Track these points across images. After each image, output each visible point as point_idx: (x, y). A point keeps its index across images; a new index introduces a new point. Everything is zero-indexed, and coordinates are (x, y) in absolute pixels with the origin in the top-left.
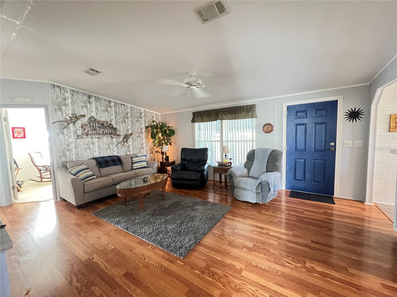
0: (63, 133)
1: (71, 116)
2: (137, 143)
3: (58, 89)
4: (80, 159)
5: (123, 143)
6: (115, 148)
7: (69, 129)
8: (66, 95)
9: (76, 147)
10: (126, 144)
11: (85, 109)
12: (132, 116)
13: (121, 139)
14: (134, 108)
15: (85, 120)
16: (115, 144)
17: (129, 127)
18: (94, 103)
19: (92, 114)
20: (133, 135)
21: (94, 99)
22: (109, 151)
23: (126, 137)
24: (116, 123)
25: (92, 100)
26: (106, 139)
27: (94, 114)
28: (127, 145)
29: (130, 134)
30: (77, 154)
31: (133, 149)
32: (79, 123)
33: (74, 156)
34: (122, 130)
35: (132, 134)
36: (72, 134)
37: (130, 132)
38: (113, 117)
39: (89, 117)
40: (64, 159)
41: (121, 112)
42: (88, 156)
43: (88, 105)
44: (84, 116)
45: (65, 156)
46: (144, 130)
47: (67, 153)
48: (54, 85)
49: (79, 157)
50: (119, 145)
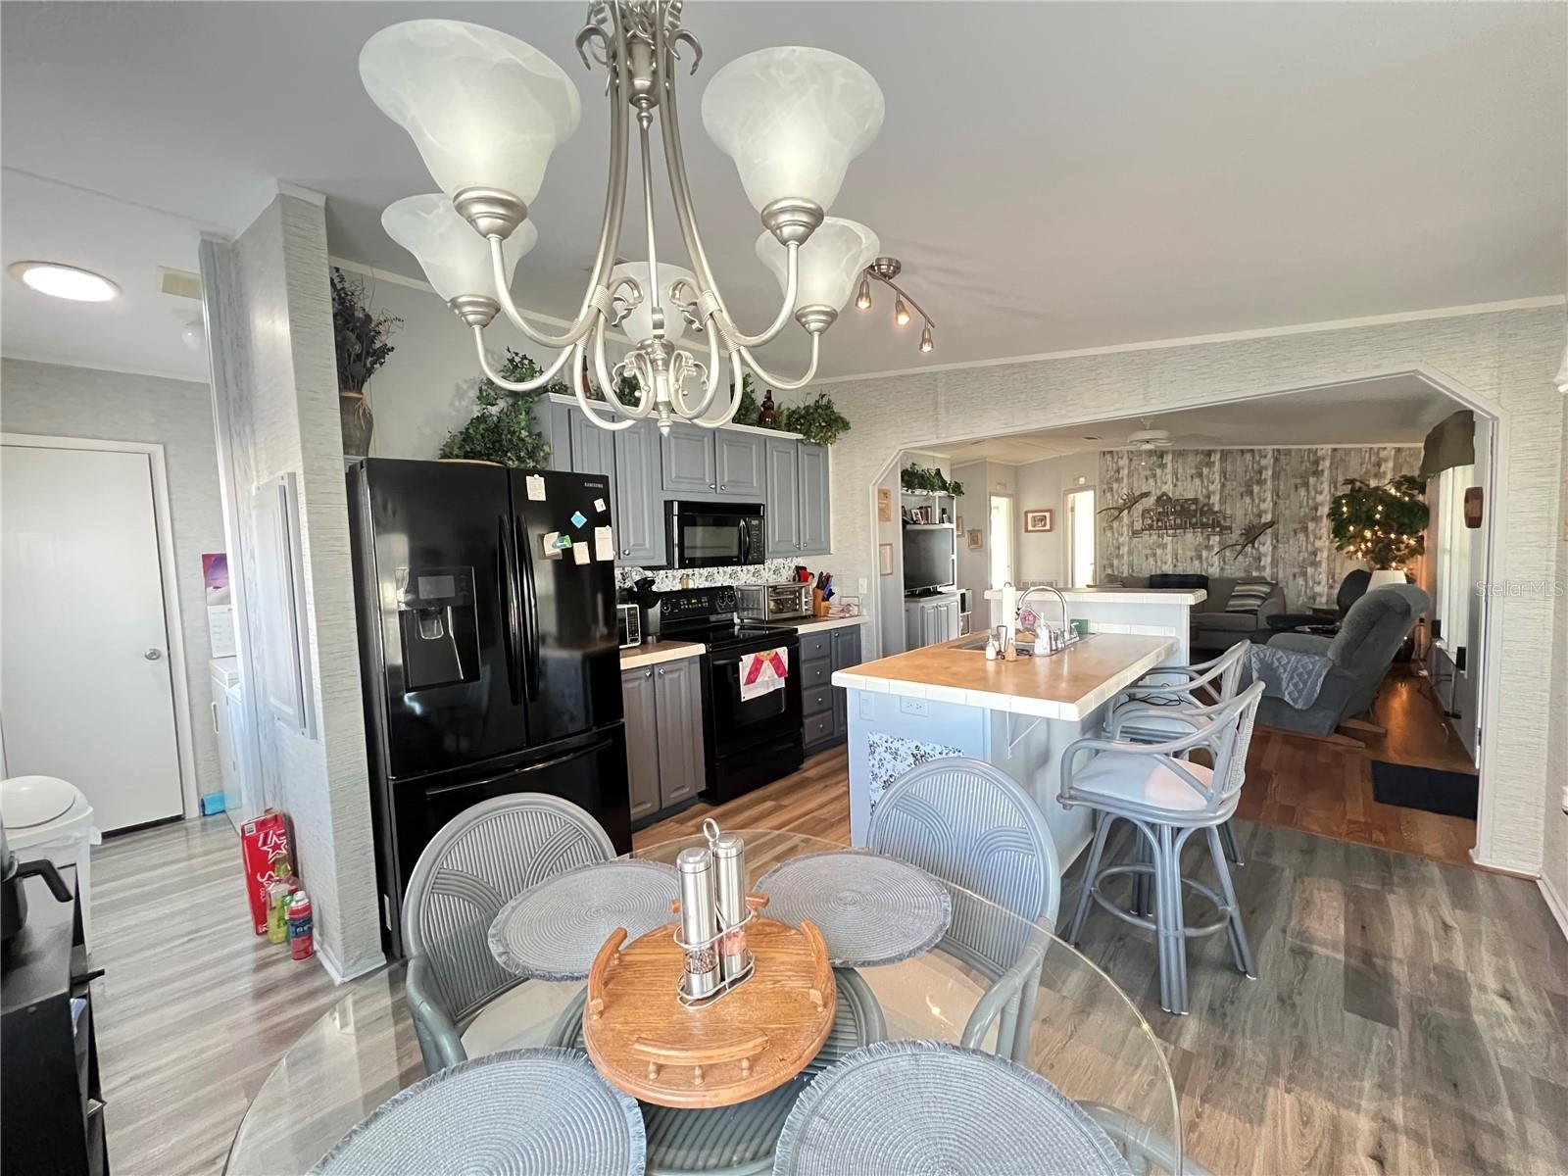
0: (1111, 528)
1: (1125, 497)
2: (1293, 550)
3: (1109, 457)
4: (1135, 575)
5: (1239, 547)
6: (1216, 559)
7: (1121, 521)
8: (1121, 463)
9: (1130, 552)
10: (1249, 549)
11: (1151, 481)
12: (1276, 476)
13: (1235, 536)
14: (1290, 450)
15: (1150, 502)
16: (1216, 549)
17: (1267, 505)
18: (1169, 466)
19: (1165, 488)
20: (1281, 526)
21: (1170, 457)
22: (1197, 563)
23: (1252, 534)
24: (1222, 501)
25: (1168, 458)
26: (1192, 538)
27: (1168, 488)
28: (1254, 552)
29: (1265, 524)
30: (1131, 566)
31: (1274, 564)
32: (1139, 508)
33: (1125, 567)
34: (1239, 513)
35: (1271, 524)
36: (1125, 529)
37: (1267, 518)
38: (1215, 487)
39: (1159, 493)
40: (1109, 571)
41: (1240, 470)
42: (1151, 570)
43: (1159, 472)
44: (1146, 495)
45: (1112, 566)
46: (1325, 510)
47: (1115, 562)
48: (1104, 453)
49: (1133, 571)
50: (1228, 553)
